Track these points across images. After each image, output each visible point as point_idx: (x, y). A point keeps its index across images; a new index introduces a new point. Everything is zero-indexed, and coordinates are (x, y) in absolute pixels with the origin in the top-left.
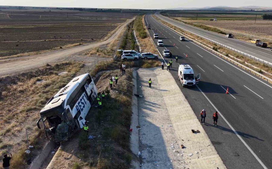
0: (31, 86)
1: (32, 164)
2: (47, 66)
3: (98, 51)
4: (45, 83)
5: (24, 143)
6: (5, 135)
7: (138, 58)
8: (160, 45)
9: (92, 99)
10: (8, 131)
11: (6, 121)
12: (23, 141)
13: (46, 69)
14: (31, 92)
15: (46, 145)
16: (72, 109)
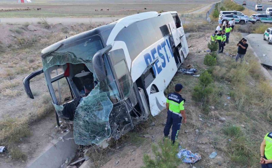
7: (245, 20)
15: (48, 148)
16: (132, 59)
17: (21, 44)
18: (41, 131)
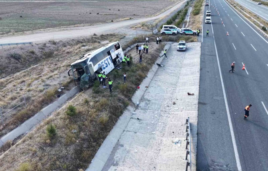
0: (76, 50)
1: (60, 98)
2: (93, 35)
3: (143, 26)
4: (87, 48)
5: (58, 85)
6: (48, 79)
7: (176, 33)
8: (207, 22)
9: (117, 63)
10: (51, 77)
11: (52, 71)
12: (58, 84)
13: (92, 38)
14: (75, 54)
15: (74, 88)
16: (94, 66)
17: (45, 55)
18: (71, 85)
